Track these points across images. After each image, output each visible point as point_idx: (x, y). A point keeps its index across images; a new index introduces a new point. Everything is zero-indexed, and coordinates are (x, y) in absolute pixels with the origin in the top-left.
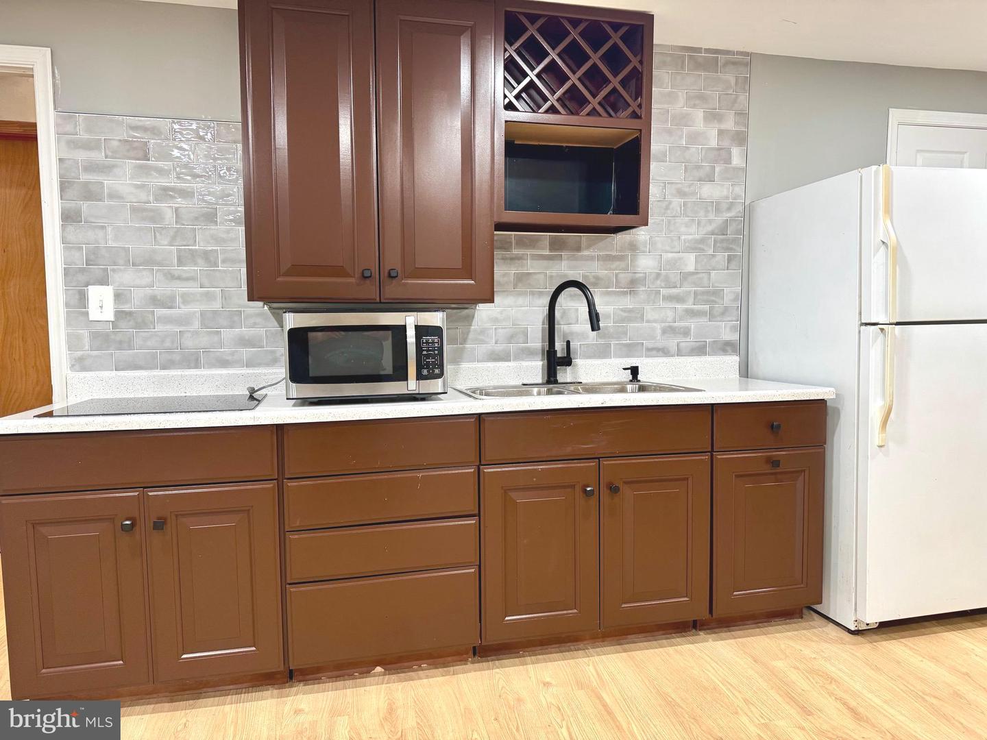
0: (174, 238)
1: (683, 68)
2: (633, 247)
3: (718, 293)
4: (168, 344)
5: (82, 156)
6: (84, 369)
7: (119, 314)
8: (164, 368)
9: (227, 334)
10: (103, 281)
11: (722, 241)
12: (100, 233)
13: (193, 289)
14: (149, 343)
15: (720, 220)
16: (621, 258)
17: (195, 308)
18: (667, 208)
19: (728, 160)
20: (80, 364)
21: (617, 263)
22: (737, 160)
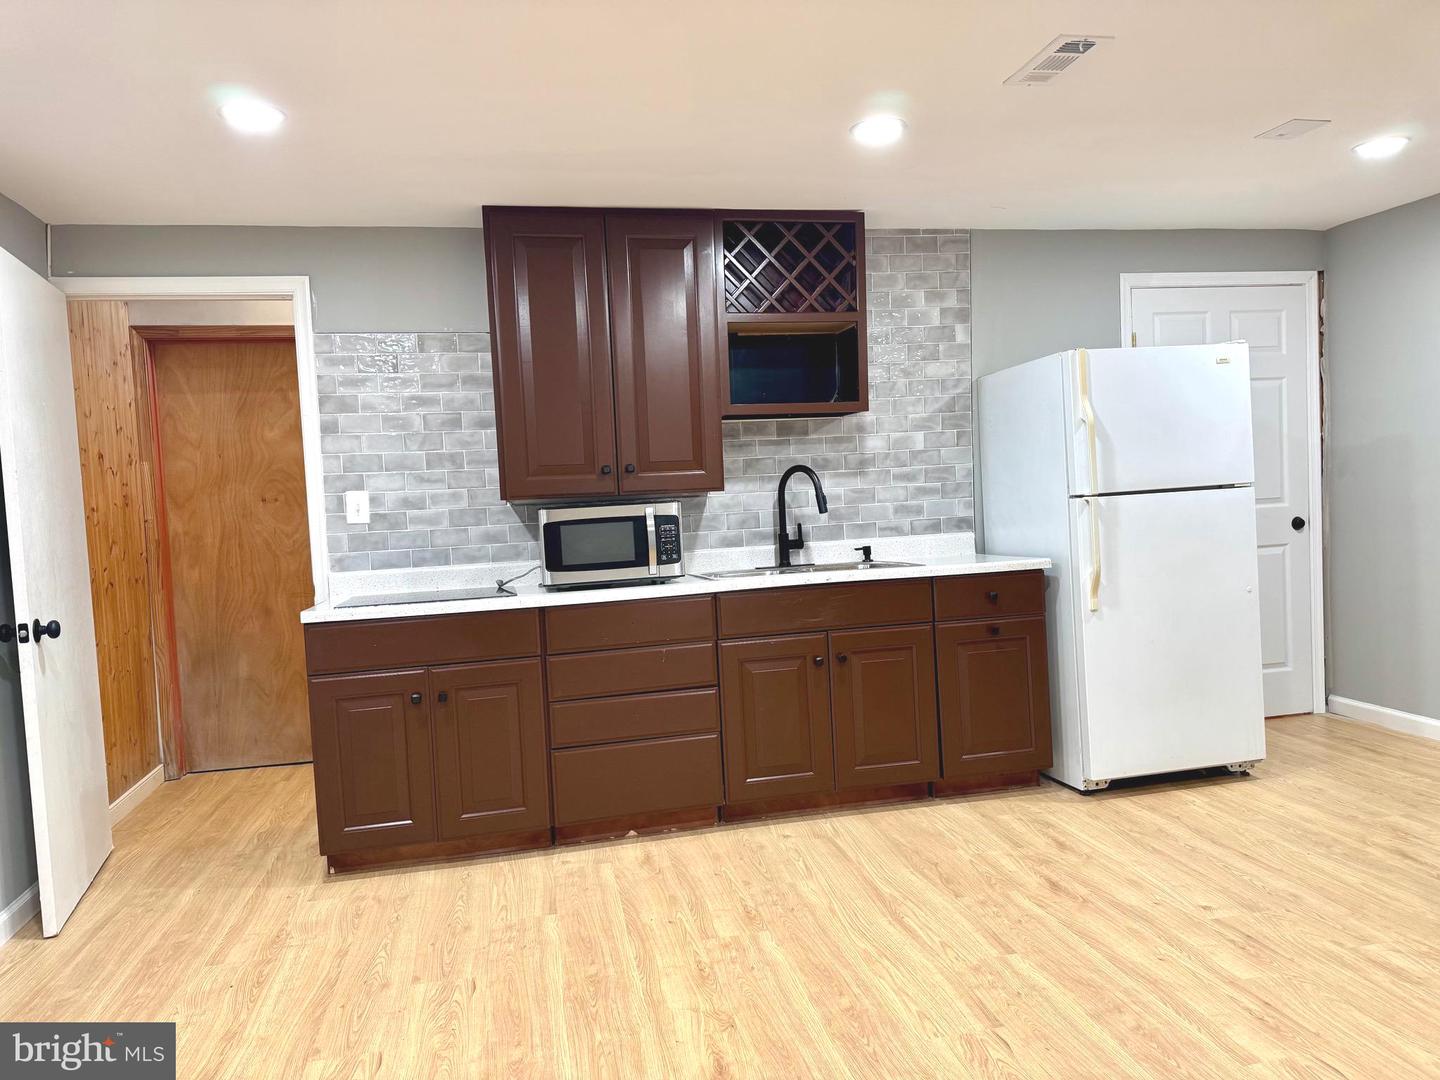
0: (423, 443)
1: (901, 251)
2: (861, 429)
3: (949, 470)
4: (419, 542)
5: (341, 371)
6: (343, 569)
7: (375, 517)
8: (415, 566)
9: (473, 531)
10: (359, 487)
11: (950, 418)
12: (356, 442)
13: (441, 490)
14: (403, 543)
15: (947, 397)
16: (850, 440)
17: (444, 509)
18: (892, 389)
19: (953, 338)
20: (340, 565)
21: (845, 445)
22: (961, 337)
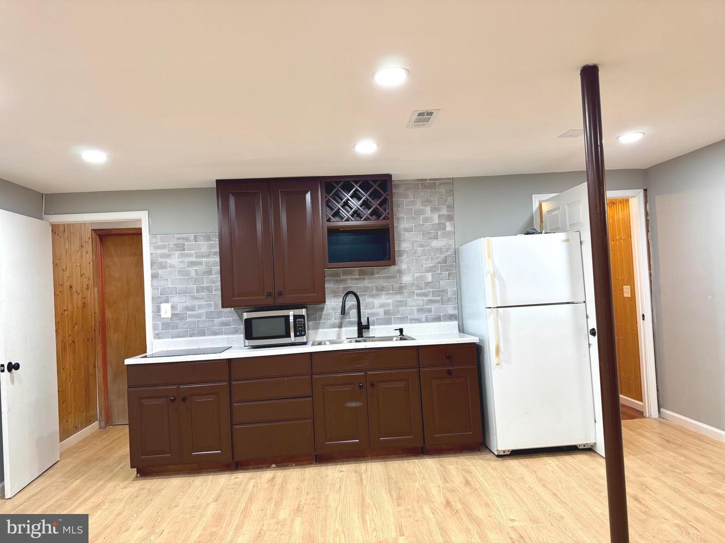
0: (195, 282)
1: (418, 188)
2: (400, 272)
3: (445, 291)
4: (192, 326)
5: (159, 251)
6: (159, 338)
7: (173, 315)
8: (191, 336)
9: (216, 321)
10: (167, 301)
11: (445, 266)
12: (166, 282)
13: (203, 303)
14: (185, 327)
15: (443, 256)
16: (394, 277)
17: (203, 311)
18: (415, 253)
19: (445, 228)
20: (157, 336)
21: (391, 280)
22: (449, 227)
